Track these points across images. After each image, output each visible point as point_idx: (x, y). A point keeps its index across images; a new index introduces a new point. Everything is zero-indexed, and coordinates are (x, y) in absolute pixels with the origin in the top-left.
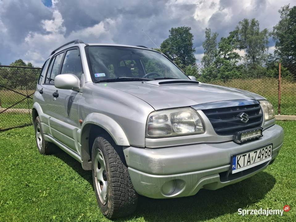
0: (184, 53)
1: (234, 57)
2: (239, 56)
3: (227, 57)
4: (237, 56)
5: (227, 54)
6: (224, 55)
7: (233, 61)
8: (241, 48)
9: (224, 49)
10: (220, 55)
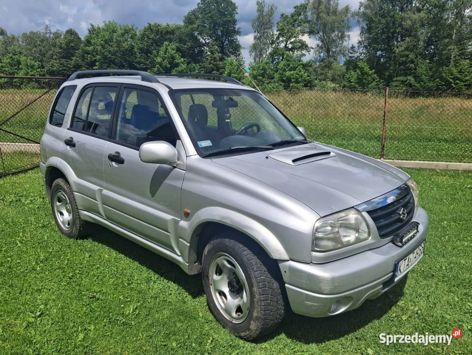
0: (222, 36)
1: (300, 47)
2: (307, 46)
3: (290, 46)
4: (303, 46)
5: (289, 42)
6: (285, 42)
7: (297, 53)
8: (311, 33)
9: (286, 33)
10: (278, 43)
